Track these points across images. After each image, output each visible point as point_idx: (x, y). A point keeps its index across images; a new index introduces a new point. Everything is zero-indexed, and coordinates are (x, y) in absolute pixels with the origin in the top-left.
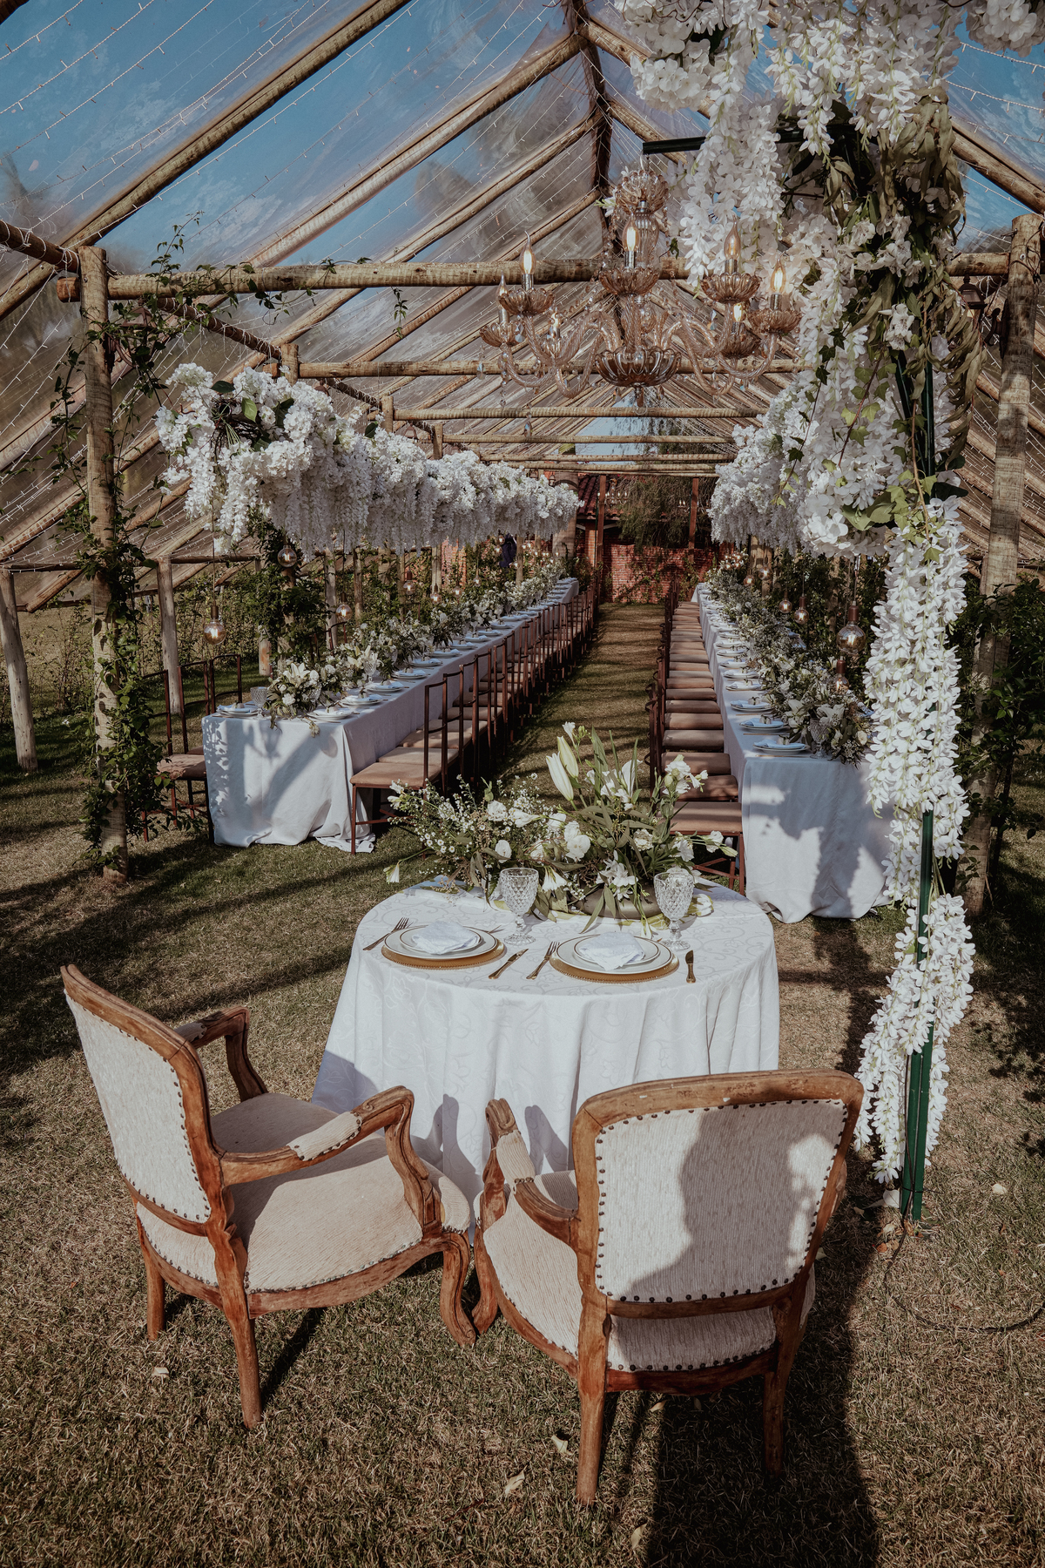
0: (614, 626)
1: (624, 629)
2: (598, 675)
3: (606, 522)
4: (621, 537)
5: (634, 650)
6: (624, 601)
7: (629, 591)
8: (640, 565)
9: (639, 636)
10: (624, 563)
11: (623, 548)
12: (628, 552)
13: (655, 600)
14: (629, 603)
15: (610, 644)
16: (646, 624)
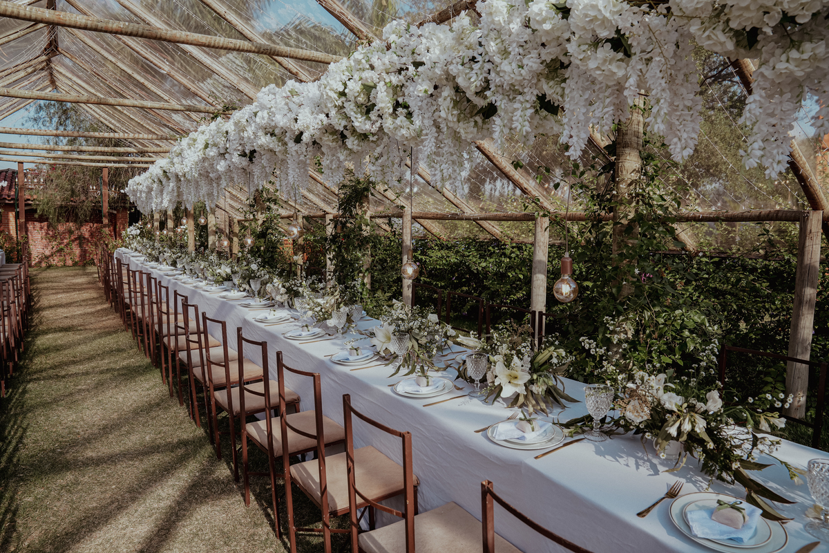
0: (47, 289)
1: (58, 291)
2: (57, 349)
3: (26, 205)
4: (36, 216)
5: (78, 311)
6: (44, 265)
7: (47, 257)
8: (54, 237)
9: (75, 296)
10: (39, 237)
11: (37, 224)
12: (41, 228)
13: (70, 262)
14: (49, 267)
15: (51, 307)
16: (74, 284)
